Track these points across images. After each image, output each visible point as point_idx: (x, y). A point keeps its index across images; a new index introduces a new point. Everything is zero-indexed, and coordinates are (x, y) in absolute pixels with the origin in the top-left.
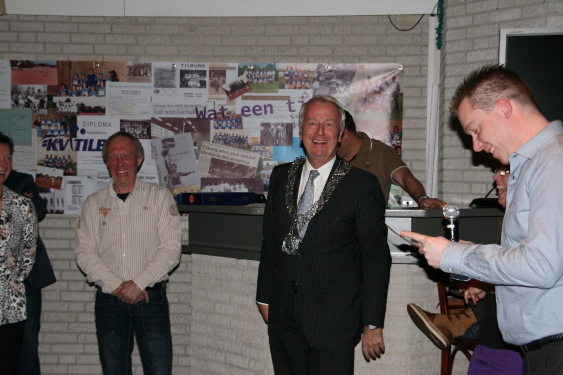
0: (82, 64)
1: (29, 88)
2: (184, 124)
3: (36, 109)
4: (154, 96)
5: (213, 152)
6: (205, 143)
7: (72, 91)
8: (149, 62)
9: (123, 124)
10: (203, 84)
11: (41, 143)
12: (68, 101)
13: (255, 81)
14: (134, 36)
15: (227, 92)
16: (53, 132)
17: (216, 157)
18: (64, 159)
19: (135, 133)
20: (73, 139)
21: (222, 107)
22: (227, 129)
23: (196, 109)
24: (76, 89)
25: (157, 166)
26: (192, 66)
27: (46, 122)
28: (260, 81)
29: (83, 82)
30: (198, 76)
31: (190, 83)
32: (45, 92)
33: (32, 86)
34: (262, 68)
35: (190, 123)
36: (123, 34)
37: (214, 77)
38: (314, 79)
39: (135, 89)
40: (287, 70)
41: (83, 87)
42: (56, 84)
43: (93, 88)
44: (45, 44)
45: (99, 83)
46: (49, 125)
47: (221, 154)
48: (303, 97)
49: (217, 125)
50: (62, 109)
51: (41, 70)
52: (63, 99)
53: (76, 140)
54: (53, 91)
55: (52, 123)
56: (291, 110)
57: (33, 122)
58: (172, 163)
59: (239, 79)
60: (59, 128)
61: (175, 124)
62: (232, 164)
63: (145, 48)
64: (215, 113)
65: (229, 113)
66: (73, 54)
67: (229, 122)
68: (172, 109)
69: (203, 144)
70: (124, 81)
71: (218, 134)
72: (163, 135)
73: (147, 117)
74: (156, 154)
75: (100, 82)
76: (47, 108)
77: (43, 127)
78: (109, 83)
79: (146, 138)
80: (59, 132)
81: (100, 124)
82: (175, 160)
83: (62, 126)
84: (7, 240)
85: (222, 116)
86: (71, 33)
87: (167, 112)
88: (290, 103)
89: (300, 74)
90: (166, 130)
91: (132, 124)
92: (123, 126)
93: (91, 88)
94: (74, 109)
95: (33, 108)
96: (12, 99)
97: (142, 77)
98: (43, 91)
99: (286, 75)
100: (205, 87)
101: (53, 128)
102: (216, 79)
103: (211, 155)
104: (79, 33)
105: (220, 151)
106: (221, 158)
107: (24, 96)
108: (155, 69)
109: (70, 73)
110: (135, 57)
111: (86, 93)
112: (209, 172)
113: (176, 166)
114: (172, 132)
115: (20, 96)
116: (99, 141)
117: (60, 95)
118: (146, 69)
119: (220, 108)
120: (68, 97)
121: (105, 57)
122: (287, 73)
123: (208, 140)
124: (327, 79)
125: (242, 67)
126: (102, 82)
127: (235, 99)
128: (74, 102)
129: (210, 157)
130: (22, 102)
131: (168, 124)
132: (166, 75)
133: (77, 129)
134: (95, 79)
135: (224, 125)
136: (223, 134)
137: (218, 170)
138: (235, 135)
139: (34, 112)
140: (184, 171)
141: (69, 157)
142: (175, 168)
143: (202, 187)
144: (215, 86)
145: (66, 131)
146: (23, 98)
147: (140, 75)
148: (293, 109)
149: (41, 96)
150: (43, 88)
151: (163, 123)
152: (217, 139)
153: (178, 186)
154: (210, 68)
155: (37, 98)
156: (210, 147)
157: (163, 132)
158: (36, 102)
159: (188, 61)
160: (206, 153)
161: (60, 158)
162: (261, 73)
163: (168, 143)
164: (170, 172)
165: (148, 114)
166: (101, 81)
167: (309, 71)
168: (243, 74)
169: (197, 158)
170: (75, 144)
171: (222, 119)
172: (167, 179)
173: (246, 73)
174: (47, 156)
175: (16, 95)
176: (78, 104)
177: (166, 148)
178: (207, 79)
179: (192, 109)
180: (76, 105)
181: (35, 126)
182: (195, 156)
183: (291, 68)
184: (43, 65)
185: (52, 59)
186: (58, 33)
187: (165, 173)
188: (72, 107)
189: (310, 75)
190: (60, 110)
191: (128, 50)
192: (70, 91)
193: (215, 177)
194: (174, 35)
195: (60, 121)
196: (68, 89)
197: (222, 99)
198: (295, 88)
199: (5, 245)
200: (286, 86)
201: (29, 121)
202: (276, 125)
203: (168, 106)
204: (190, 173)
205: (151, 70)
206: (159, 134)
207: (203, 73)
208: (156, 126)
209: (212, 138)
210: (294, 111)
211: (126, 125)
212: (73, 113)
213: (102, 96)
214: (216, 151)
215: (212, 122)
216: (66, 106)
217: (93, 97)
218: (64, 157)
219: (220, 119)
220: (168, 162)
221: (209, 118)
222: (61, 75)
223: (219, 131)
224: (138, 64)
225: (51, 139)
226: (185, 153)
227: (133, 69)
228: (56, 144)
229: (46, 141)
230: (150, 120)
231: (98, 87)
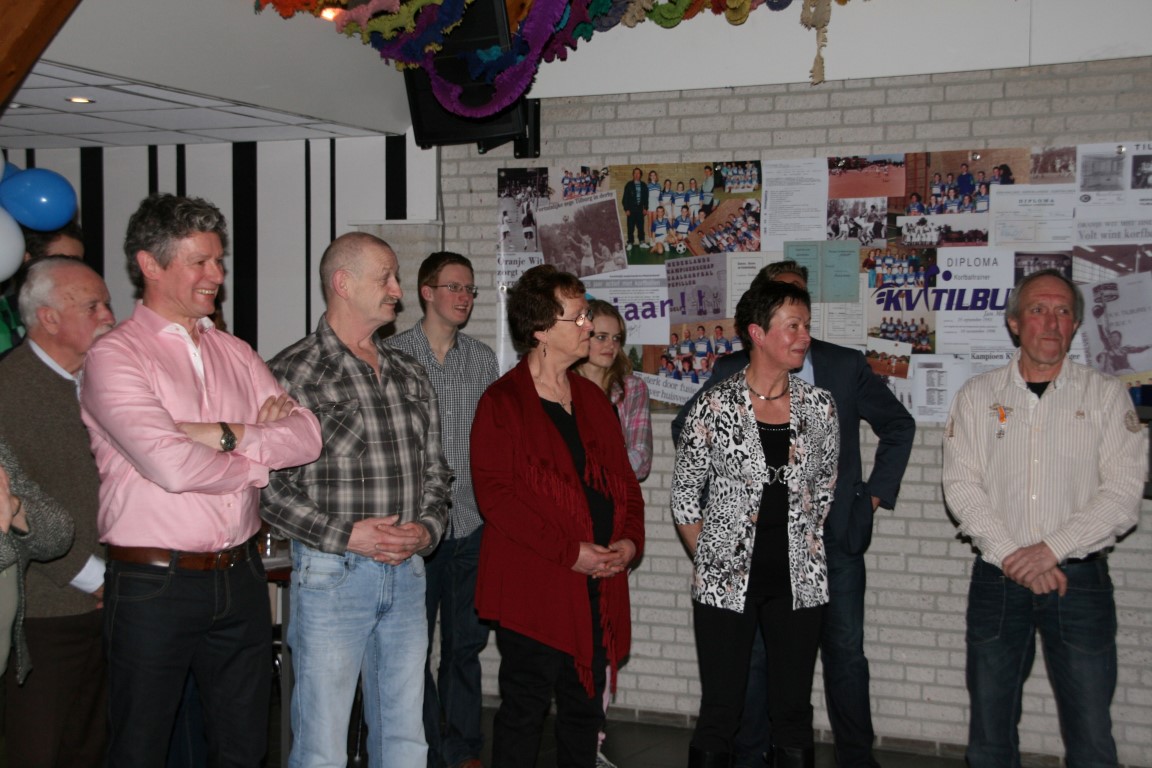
0: (948, 157)
1: (856, 204)
2: (1138, 256)
3: (868, 239)
4: (1082, 207)
7: (930, 205)
8: (1072, 146)
9: (1019, 260)
11: (875, 298)
12: (923, 222)
14: (1045, 100)
16: (894, 277)
18: (913, 324)
20: (930, 289)
24: (937, 202)
27: (883, 261)
29: (950, 189)
32: (882, 210)
33: (861, 200)
35: (1149, 253)
36: (1025, 98)
39: (1044, 197)
41: (949, 198)
42: (902, 194)
43: (966, 198)
44: (886, 125)
45: (977, 188)
46: (890, 266)
50: (912, 237)
51: (877, 171)
52: (913, 219)
53: (934, 291)
54: (898, 206)
55: (894, 262)
57: (863, 261)
58: (1112, 329)
60: (906, 271)
61: (1121, 257)
63: (1065, 120)
66: (934, 140)
68: (1115, 230)
70: (1024, 183)
72: (1096, 278)
73: (1066, 247)
75: (980, 187)
76: (886, 237)
77: (879, 270)
78: (995, 188)
80: (906, 278)
81: (977, 262)
82: (1117, 324)
83: (911, 268)
84: (803, 465)
86: (930, 104)
87: (1104, 236)
90: (1102, 269)
91: (1036, 259)
92: (1019, 263)
93: (963, 199)
94: (933, 237)
95: (863, 238)
96: (828, 224)
97: (1057, 174)
98: (879, 208)
101: (895, 271)
104: (945, 102)
107: (848, 218)
108: (1084, 156)
109: (926, 174)
110: (1045, 138)
111: (955, 208)
113: (1120, 335)
114: (1112, 272)
115: (842, 219)
116: (976, 292)
117: (909, 212)
118: (1066, 158)
120: (922, 216)
121: (990, 141)
126: (983, 186)
128: (933, 224)
130: (844, 228)
131: (1106, 258)
132: (1105, 167)
133: (938, 271)
134: (972, 183)
139: (863, 244)
140: (1136, 344)
141: (922, 321)
142: (1117, 339)
145: (917, 276)
146: (846, 222)
147: (1054, 169)
149: (876, 216)
150: (880, 202)
151: (1097, 256)
155: (870, 220)
157: (1097, 272)
158: (867, 228)
161: (906, 323)
164: (1108, 346)
165: (1068, 240)
166: (982, 184)
170: (932, 297)
172: (1103, 359)
174: (884, 319)
175: (835, 216)
176: (940, 228)
177: (1101, 302)
180: (936, 230)
181: (866, 269)
184: (882, 163)
185: (897, 152)
186: (909, 105)
188: (928, 234)
190: (908, 239)
191: (1032, 126)
192: (925, 206)
194: (1123, 92)
195: (907, 258)
196: (922, 202)
199: (800, 472)
201: (856, 261)
203: (1108, 224)
204: (1147, 348)
205: (1075, 159)
206: (1088, 276)
208: (1082, 261)
211: (1025, 263)
212: (931, 243)
213: (982, 211)
216: (919, 232)
218: (913, 320)
220: (1104, 326)
222: (911, 178)
224: (1051, 150)
225: (892, 291)
226: (1142, 310)
227: (1041, 159)
228: (900, 300)
229: (882, 294)
230: (1070, 252)
231: (976, 195)
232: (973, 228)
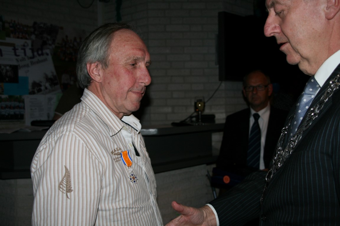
38: (32, 32)
40: (11, 22)
48: (24, 46)
56: (16, 55)
88: (15, 49)
89: (21, 27)
122: (11, 25)
124: (40, 34)
148: (18, 54)
167: (28, 26)
189: (29, 29)
198: (18, 38)
200: (12, 35)
202: (5, 66)
210: (18, 56)
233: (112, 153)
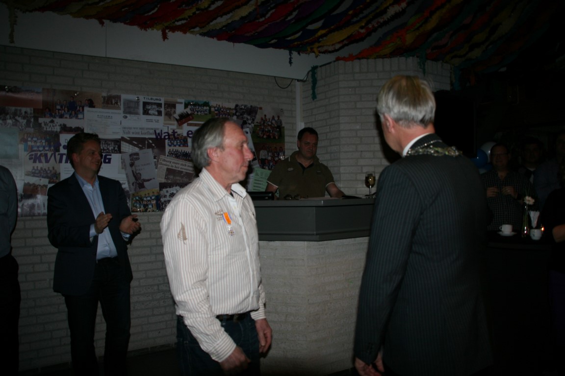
0: (64, 92)
1: (16, 110)
2: (147, 142)
3: (23, 128)
4: (124, 121)
5: (168, 163)
6: (162, 157)
7: (56, 113)
8: (119, 94)
10: (160, 113)
11: (28, 157)
12: (52, 122)
13: (196, 113)
14: (107, 74)
15: (177, 120)
16: (38, 147)
17: (170, 167)
18: (49, 170)
19: (108, 149)
20: (57, 153)
21: (174, 131)
22: (177, 146)
23: (155, 131)
24: (59, 112)
25: (127, 174)
26: (152, 99)
27: (32, 139)
28: (199, 113)
29: (65, 107)
30: (156, 107)
31: (150, 112)
32: (31, 114)
33: (19, 108)
34: (200, 104)
35: (151, 141)
36: (98, 71)
37: (167, 108)
38: (233, 114)
39: (108, 115)
40: (216, 107)
41: (65, 111)
42: (41, 107)
43: (73, 112)
44: (30, 74)
45: (78, 108)
46: (35, 141)
47: (174, 165)
49: (170, 144)
50: (47, 128)
51: (27, 95)
52: (48, 120)
53: (59, 154)
54: (39, 113)
55: (38, 139)
57: (20, 138)
58: (137, 172)
59: (185, 111)
60: (44, 144)
61: (140, 142)
62: (182, 172)
63: (115, 83)
64: (169, 135)
65: (179, 135)
67: (178, 141)
68: (137, 131)
69: (161, 157)
70: (99, 108)
71: (171, 150)
72: (131, 151)
73: (118, 137)
74: (125, 166)
76: (33, 127)
77: (29, 143)
78: (86, 109)
79: (117, 153)
80: (44, 148)
82: (139, 170)
83: (47, 143)
85: (174, 137)
86: (54, 67)
87: (133, 133)
89: (225, 110)
90: (133, 147)
91: (105, 142)
94: (58, 129)
95: (20, 127)
97: (113, 106)
98: (29, 113)
99: (216, 110)
100: (161, 116)
101: (38, 144)
102: (169, 110)
103: (166, 165)
104: (60, 67)
105: (173, 163)
106: (174, 168)
107: (12, 116)
108: (124, 99)
109: (53, 99)
110: (107, 90)
111: (68, 116)
112: (165, 178)
113: (140, 174)
114: (137, 148)
115: (8, 117)
117: (45, 116)
118: (116, 99)
119: (172, 131)
120: (52, 118)
121: (83, 88)
122: (216, 109)
123: (165, 154)
124: (241, 115)
125: (187, 102)
126: (81, 108)
127: (182, 126)
128: (57, 123)
129: (166, 167)
131: (134, 142)
132: (132, 105)
133: (60, 145)
134: (76, 105)
135: (175, 144)
136: (174, 150)
137: (171, 177)
138: (183, 151)
139: (21, 130)
140: (147, 178)
141: (53, 168)
142: (140, 176)
143: (161, 190)
144: (169, 115)
145: (50, 147)
146: (10, 118)
147: (112, 104)
149: (27, 117)
150: (29, 110)
151: (131, 141)
152: (171, 154)
153: (143, 189)
154: (165, 101)
155: (24, 118)
156: (166, 159)
157: (131, 148)
158: (23, 122)
159: (148, 96)
160: (163, 165)
161: (45, 169)
162: (200, 108)
163: (134, 157)
164: (136, 179)
165: (119, 134)
166: (80, 106)
167: (230, 109)
168: (187, 107)
169: (156, 168)
170: (58, 157)
171: (174, 139)
172: (135, 184)
173: (190, 107)
174: (34, 167)
176: (61, 125)
177: (133, 160)
178: (163, 109)
179: (152, 131)
180: (59, 126)
181: (22, 142)
182: (155, 167)
183: (219, 105)
184: (30, 91)
186: (43, 66)
187: (133, 180)
188: (55, 127)
189: (231, 111)
190: (45, 129)
191: (101, 84)
192: (53, 114)
193: (170, 182)
194: (137, 76)
195: (44, 138)
196: (51, 112)
197: (173, 125)
201: (17, 138)
203: (134, 128)
204: (151, 179)
205: (120, 100)
206: (127, 149)
207: (159, 105)
208: (125, 143)
209: (167, 154)
212: (57, 132)
213: (81, 119)
214: (170, 163)
215: (167, 141)
216: (50, 126)
217: (74, 120)
218: (49, 168)
219: (172, 140)
220: (134, 171)
221: (165, 139)
223: (172, 148)
224: (110, 95)
225: (37, 154)
226: (147, 164)
227: (106, 98)
228: (42, 158)
229: (32, 155)
230: (119, 139)
231: (78, 111)
232: (77, 126)
233: (216, 214)
